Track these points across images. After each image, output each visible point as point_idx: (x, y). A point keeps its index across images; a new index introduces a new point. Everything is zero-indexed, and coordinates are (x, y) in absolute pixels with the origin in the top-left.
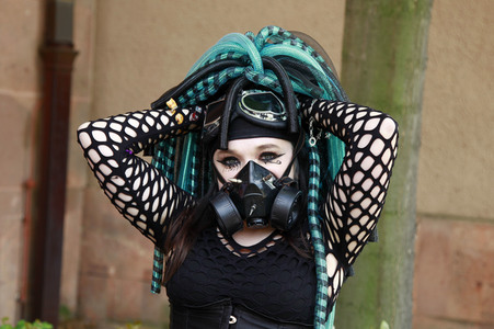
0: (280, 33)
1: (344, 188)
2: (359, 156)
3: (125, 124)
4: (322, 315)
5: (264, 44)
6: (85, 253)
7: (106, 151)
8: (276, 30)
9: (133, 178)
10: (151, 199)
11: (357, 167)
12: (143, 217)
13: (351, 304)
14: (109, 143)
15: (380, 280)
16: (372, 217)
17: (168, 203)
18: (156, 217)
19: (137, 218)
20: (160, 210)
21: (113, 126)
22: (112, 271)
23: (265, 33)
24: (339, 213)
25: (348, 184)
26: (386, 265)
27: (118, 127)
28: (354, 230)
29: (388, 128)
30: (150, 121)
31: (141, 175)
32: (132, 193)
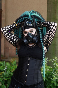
0: (34, 11)
1: (48, 35)
2: (51, 29)
3: (8, 27)
4: (44, 57)
5: (31, 13)
6: (5, 45)
7: (5, 31)
8: (33, 11)
9: (10, 36)
10: (14, 39)
11: (51, 31)
12: (13, 42)
13: (50, 53)
14: (6, 30)
15: (55, 49)
16: (51, 41)
17: (17, 40)
18: (15, 42)
19: (12, 43)
20: (15, 41)
21: (6, 27)
22: (10, 48)
23: (31, 11)
24: (47, 39)
25: (49, 34)
26: (56, 47)
27: (7, 28)
28: (49, 42)
29: (56, 25)
30: (12, 26)
31: (12, 35)
32: (10, 38)
